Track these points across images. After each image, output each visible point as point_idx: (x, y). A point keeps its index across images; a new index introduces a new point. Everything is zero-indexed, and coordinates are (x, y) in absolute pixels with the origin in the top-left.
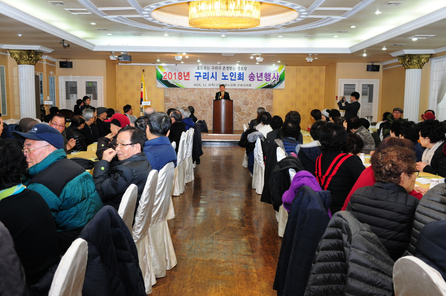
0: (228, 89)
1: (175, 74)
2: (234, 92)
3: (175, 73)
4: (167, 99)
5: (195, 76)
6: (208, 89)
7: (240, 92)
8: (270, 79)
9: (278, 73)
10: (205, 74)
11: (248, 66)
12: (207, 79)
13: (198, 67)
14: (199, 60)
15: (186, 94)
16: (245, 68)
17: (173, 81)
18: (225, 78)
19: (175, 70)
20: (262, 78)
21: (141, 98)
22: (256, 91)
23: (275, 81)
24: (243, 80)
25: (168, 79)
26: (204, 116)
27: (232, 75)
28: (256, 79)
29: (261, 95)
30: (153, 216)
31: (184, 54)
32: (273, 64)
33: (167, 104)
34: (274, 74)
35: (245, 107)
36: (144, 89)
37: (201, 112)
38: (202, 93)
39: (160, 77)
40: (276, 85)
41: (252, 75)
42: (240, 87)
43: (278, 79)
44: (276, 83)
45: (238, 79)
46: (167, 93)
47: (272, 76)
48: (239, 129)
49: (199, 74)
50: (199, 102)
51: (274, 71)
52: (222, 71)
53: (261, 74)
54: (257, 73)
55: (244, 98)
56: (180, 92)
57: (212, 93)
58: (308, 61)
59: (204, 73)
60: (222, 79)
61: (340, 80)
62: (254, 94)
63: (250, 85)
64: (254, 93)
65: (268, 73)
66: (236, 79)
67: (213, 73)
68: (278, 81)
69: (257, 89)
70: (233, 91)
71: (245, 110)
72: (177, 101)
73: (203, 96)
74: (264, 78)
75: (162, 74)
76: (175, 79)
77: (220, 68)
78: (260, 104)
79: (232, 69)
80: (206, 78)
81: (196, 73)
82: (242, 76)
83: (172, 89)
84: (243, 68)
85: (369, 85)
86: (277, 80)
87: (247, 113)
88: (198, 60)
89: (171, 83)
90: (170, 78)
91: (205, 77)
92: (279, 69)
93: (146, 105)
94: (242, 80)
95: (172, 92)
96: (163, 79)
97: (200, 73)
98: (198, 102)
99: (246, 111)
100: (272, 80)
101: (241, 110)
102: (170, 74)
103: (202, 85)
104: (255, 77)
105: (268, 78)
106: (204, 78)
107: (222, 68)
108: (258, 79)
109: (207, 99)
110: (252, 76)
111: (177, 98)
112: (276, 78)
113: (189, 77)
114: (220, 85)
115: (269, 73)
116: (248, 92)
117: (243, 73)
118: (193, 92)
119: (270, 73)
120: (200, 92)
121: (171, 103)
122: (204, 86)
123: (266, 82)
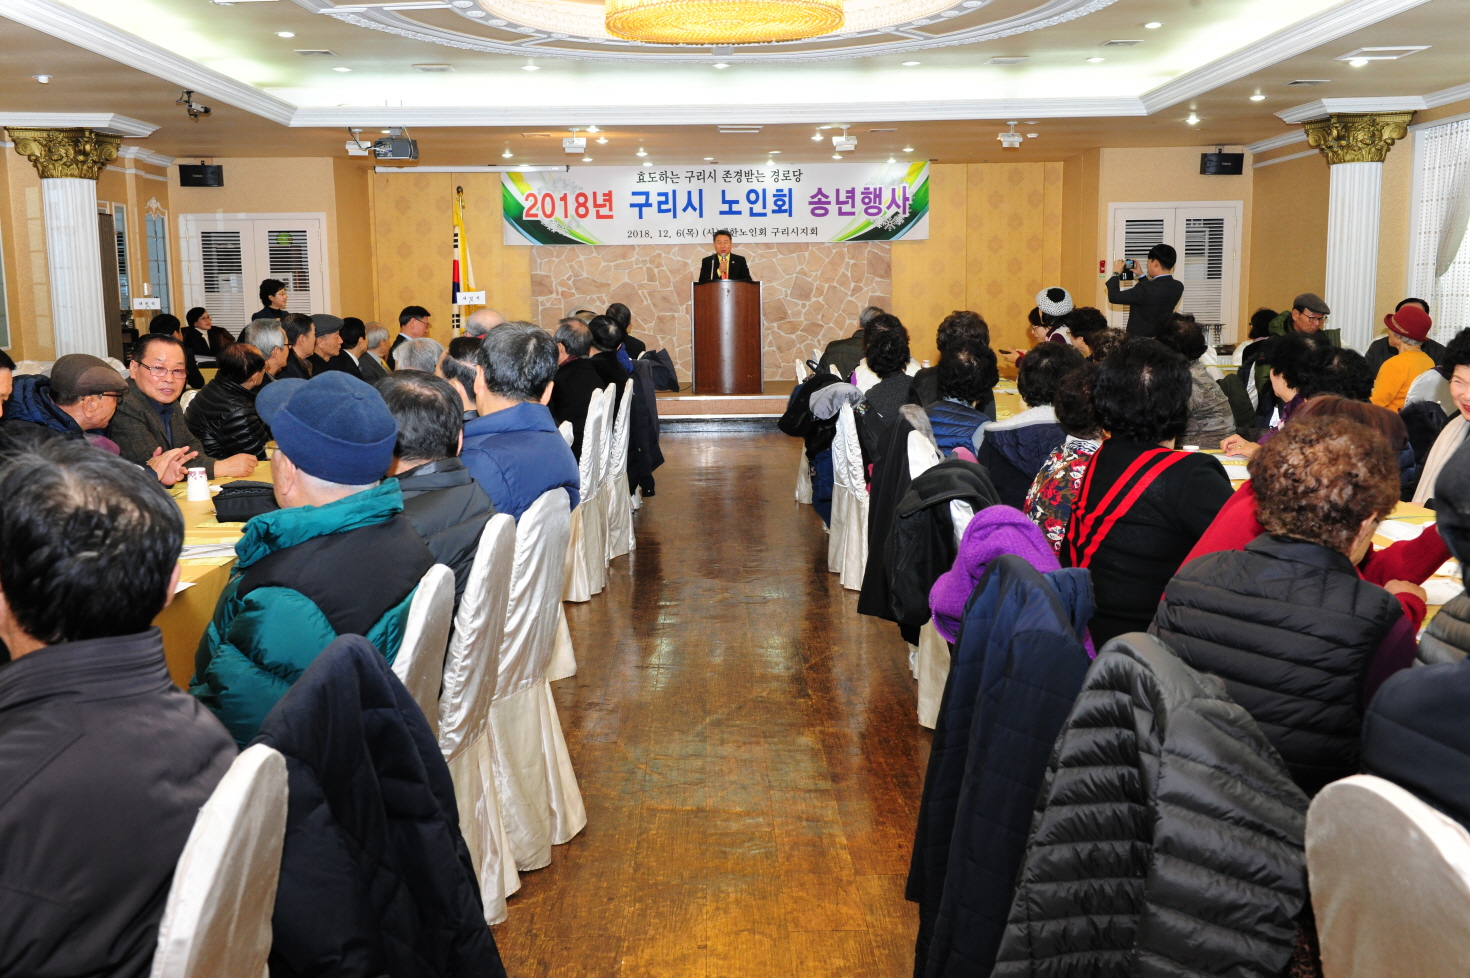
0: (740, 244)
1: (564, 198)
2: (762, 256)
3: (565, 195)
4: (541, 284)
5: (632, 205)
6: (677, 248)
7: (780, 256)
8: (880, 210)
9: (904, 188)
10: (663, 199)
11: (803, 167)
12: (671, 213)
13: (641, 174)
14: (641, 149)
15: (603, 264)
16: (796, 174)
17: (560, 221)
18: (730, 207)
19: (566, 185)
20: (853, 206)
21: (454, 283)
22: (834, 251)
23: (897, 213)
24: (790, 215)
25: (541, 217)
26: (663, 338)
27: (753, 197)
28: (833, 208)
29: (852, 262)
30: (502, 668)
31: (593, 130)
32: (888, 157)
33: (540, 299)
34: (894, 190)
35: (800, 302)
36: (464, 251)
37: (653, 324)
38: (656, 260)
39: (514, 212)
40: (899, 228)
41: (820, 196)
42: (781, 238)
43: (907, 206)
44: (899, 220)
45: (774, 212)
46: (541, 264)
47: (886, 198)
48: (781, 379)
49: (644, 197)
50: (645, 292)
51: (893, 183)
52: (721, 185)
53: (851, 193)
54: (838, 191)
55: (795, 275)
56: (582, 258)
57: (689, 261)
58: (1005, 145)
59: (660, 194)
60: (722, 213)
61: (1112, 206)
62: (827, 260)
63: (814, 231)
64: (828, 257)
65: (872, 190)
66: (768, 210)
67: (689, 193)
68: (907, 215)
69: (836, 244)
70: (760, 252)
71: (798, 314)
72: (573, 291)
73: (659, 272)
74: (860, 207)
75: (521, 200)
76: (566, 216)
77: (713, 176)
78: (849, 293)
79: (754, 179)
80: (669, 210)
81: (634, 194)
82: (786, 199)
83: (555, 248)
84: (791, 174)
85: (1208, 222)
86: (904, 213)
87: (805, 323)
88: (638, 151)
89: (553, 231)
90: (548, 212)
91: (663, 207)
92: (909, 174)
93: (472, 303)
94: (787, 214)
95: (556, 260)
96: (524, 218)
97: (647, 194)
98: (643, 292)
99: (802, 319)
100: (885, 213)
101: (785, 313)
102: (548, 200)
103: (654, 233)
104: (829, 203)
105: (872, 204)
106: (660, 211)
107: (720, 174)
108: (840, 209)
109: (672, 279)
111: (573, 278)
112: (898, 207)
113: (611, 209)
114: (716, 231)
115: (875, 189)
116: (807, 254)
117: (790, 190)
118: (624, 256)
119: (880, 189)
120: (648, 258)
121: (554, 296)
122: (663, 237)
123: (866, 218)
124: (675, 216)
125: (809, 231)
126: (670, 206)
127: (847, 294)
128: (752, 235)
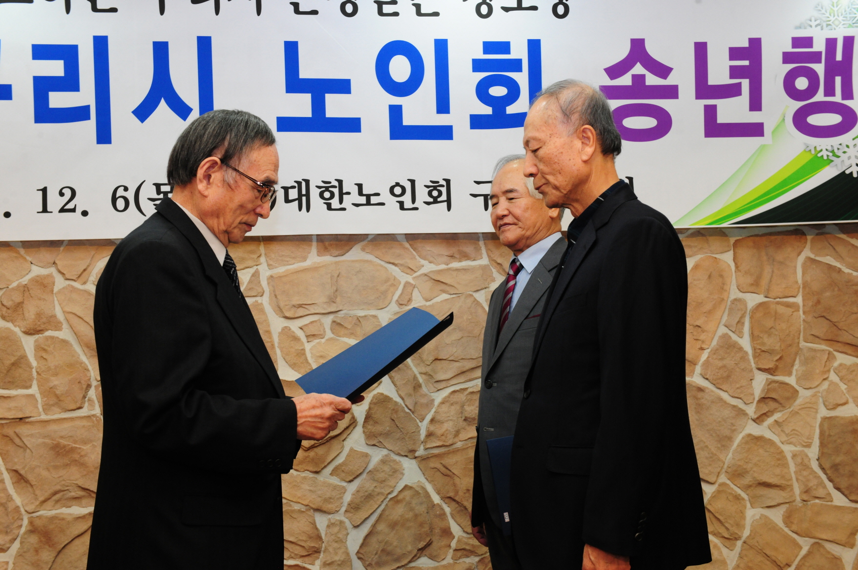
10: (55, 68)
12: (90, 126)
20: (756, 104)
27: (400, 69)
29: (753, 300)
41: (638, 69)
45: (477, 122)
54: (701, 50)
59: (41, 52)
65: (819, 46)
67: (161, 51)
70: (428, 267)
73: (40, 349)
78: (751, 410)
80: (78, 114)
82: (522, 78)
91: (58, 100)
104: (672, 92)
105: (820, 97)
108: (710, 113)
109: (95, 371)
110: (639, 79)
115: (831, 43)
117: (534, 47)
119: (849, 42)
122: (55, 216)
123: (805, 144)
124: (104, 135)
126: (85, 96)
127: (741, 413)
128: (401, 204)
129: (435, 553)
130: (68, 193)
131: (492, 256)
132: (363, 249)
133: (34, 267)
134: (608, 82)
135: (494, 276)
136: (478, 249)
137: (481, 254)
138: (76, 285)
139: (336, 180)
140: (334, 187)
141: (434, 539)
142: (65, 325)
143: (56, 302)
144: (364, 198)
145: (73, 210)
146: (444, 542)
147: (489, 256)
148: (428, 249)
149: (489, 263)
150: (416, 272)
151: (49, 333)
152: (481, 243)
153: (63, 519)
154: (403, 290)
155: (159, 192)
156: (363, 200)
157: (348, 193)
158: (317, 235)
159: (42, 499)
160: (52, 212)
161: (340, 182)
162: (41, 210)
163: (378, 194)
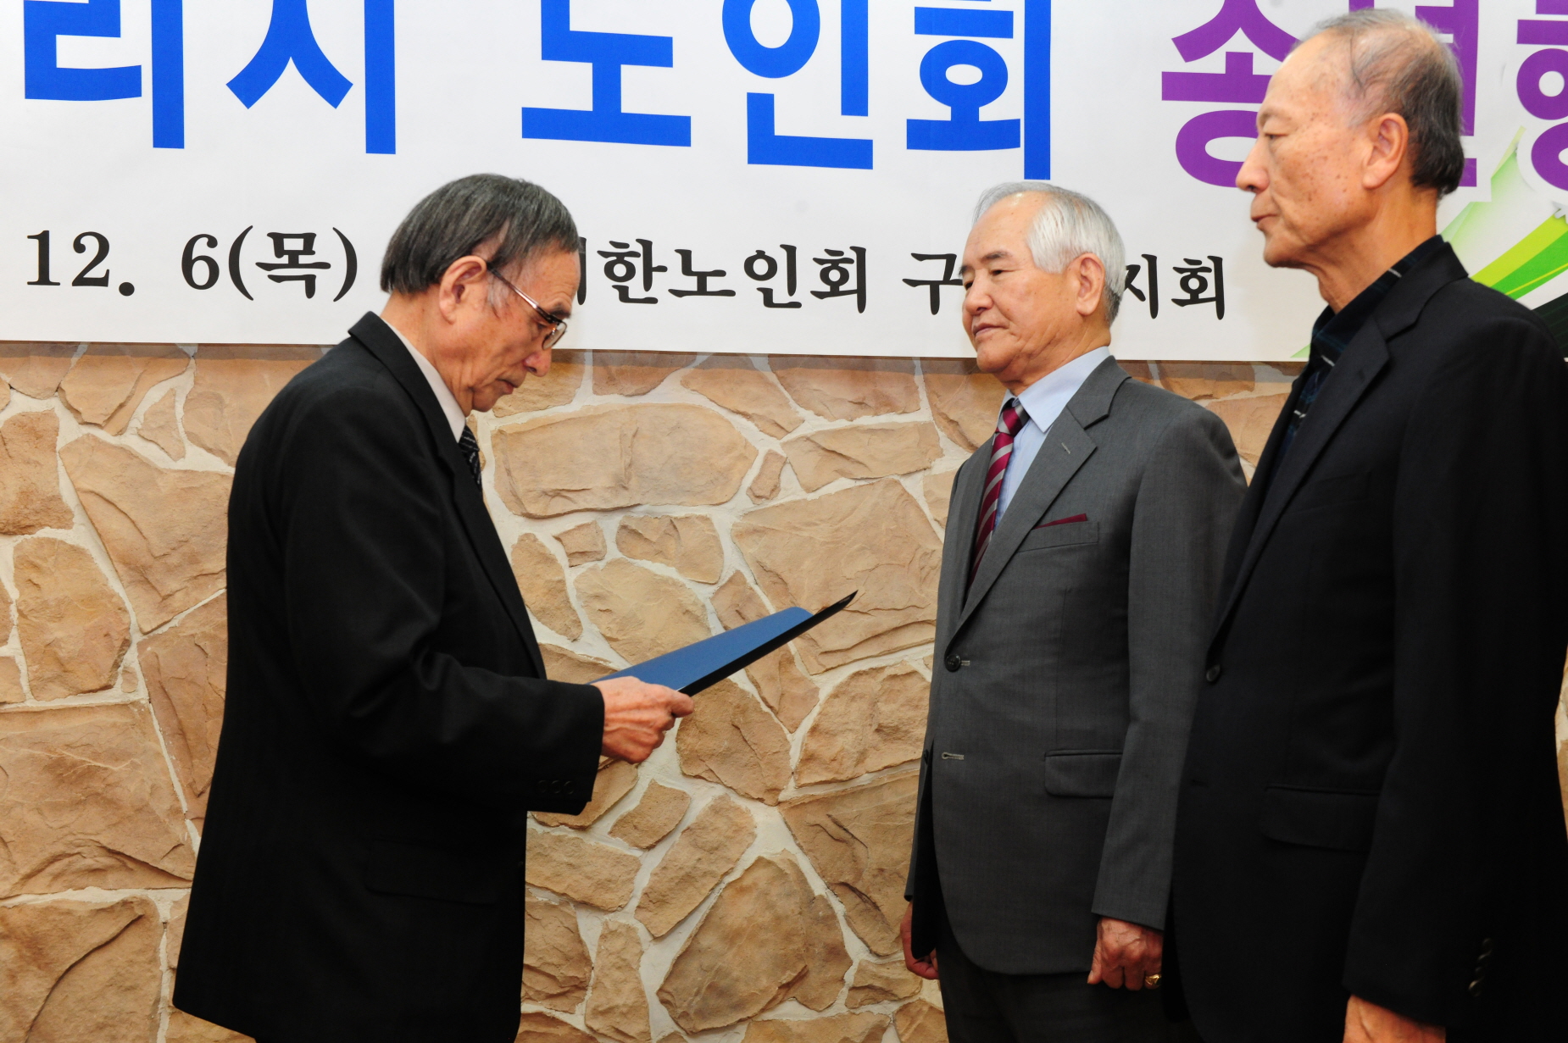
12: (139, 110)
41: (1240, 42)
45: (921, 135)
70: (813, 424)
73: (25, 564)
80: (119, 83)
82: (1011, 50)
91: (73, 52)
94: (1013, 160)
109: (138, 614)
122: (65, 292)
123: (1554, 204)
125: (1169, 286)
126: (132, 46)
128: (768, 295)
129: (813, 994)
130: (92, 245)
131: (939, 405)
132: (685, 383)
133: (16, 397)
134: (1179, 65)
135: (941, 445)
136: (911, 391)
137: (918, 401)
138: (102, 434)
139: (638, 241)
140: (635, 254)
141: (810, 966)
142: (78, 518)
143: (61, 470)
144: (694, 279)
145: (103, 282)
146: (832, 972)
147: (933, 406)
148: (815, 386)
149: (932, 419)
150: (788, 432)
151: (45, 533)
152: (918, 379)
153: (69, 913)
154: (763, 467)
155: (279, 251)
156: (691, 283)
157: (663, 269)
158: (595, 351)
159: (25, 870)
160: (58, 284)
161: (647, 245)
162: (36, 279)
163: (721, 273)
